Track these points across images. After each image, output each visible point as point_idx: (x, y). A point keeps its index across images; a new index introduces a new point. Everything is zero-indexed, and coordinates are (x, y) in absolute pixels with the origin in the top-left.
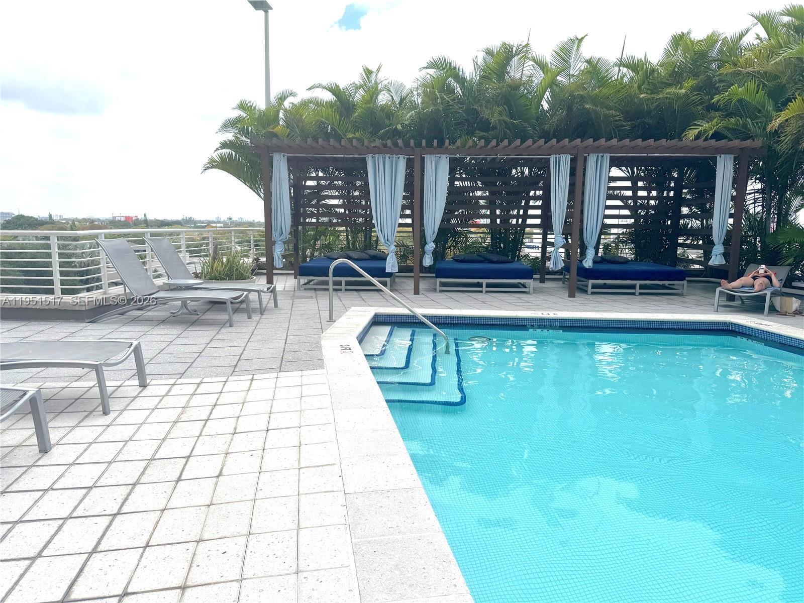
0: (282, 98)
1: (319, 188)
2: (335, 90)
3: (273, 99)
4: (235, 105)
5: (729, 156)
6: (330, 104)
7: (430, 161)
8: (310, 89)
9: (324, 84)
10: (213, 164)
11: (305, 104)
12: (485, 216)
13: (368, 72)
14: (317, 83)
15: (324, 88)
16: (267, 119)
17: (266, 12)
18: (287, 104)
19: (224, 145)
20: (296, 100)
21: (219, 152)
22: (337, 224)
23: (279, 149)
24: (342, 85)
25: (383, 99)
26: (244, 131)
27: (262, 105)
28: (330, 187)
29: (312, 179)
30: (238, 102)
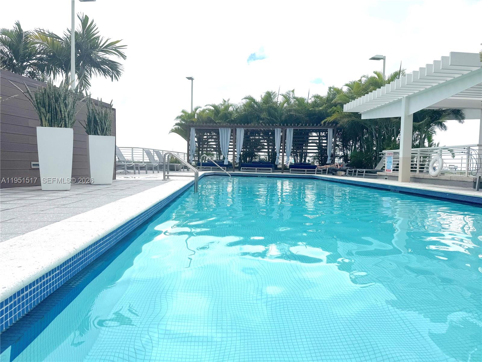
0: (196, 109)
1: (208, 139)
2: (214, 106)
3: (193, 110)
4: (181, 111)
5: (331, 129)
6: (213, 111)
7: (238, 130)
8: (206, 106)
9: (210, 104)
10: (173, 131)
11: (204, 111)
12: (266, 149)
13: (225, 101)
14: (208, 104)
15: (210, 105)
16: (191, 116)
17: (192, 80)
18: (198, 111)
19: (176, 124)
20: (201, 109)
21: (175, 127)
22: (213, 151)
23: (193, 126)
24: (217, 104)
25: (231, 109)
26: (183, 120)
27: (189, 111)
28: (212, 138)
29: (205, 136)
30: (182, 110)
